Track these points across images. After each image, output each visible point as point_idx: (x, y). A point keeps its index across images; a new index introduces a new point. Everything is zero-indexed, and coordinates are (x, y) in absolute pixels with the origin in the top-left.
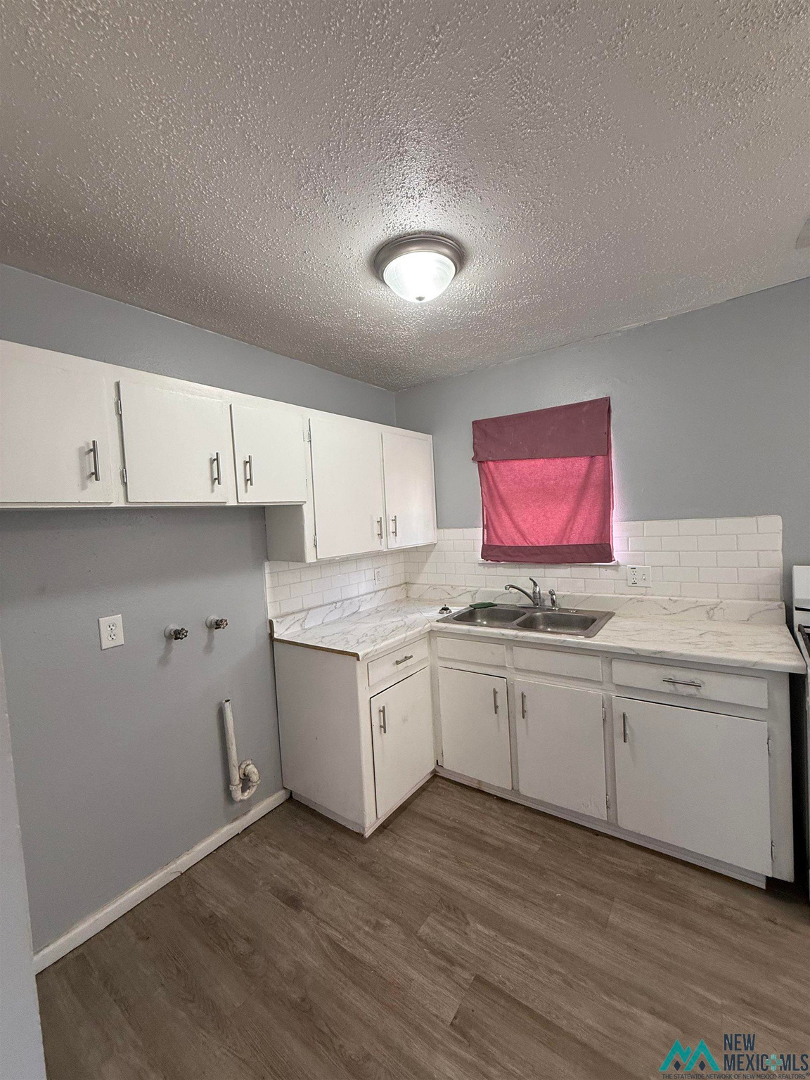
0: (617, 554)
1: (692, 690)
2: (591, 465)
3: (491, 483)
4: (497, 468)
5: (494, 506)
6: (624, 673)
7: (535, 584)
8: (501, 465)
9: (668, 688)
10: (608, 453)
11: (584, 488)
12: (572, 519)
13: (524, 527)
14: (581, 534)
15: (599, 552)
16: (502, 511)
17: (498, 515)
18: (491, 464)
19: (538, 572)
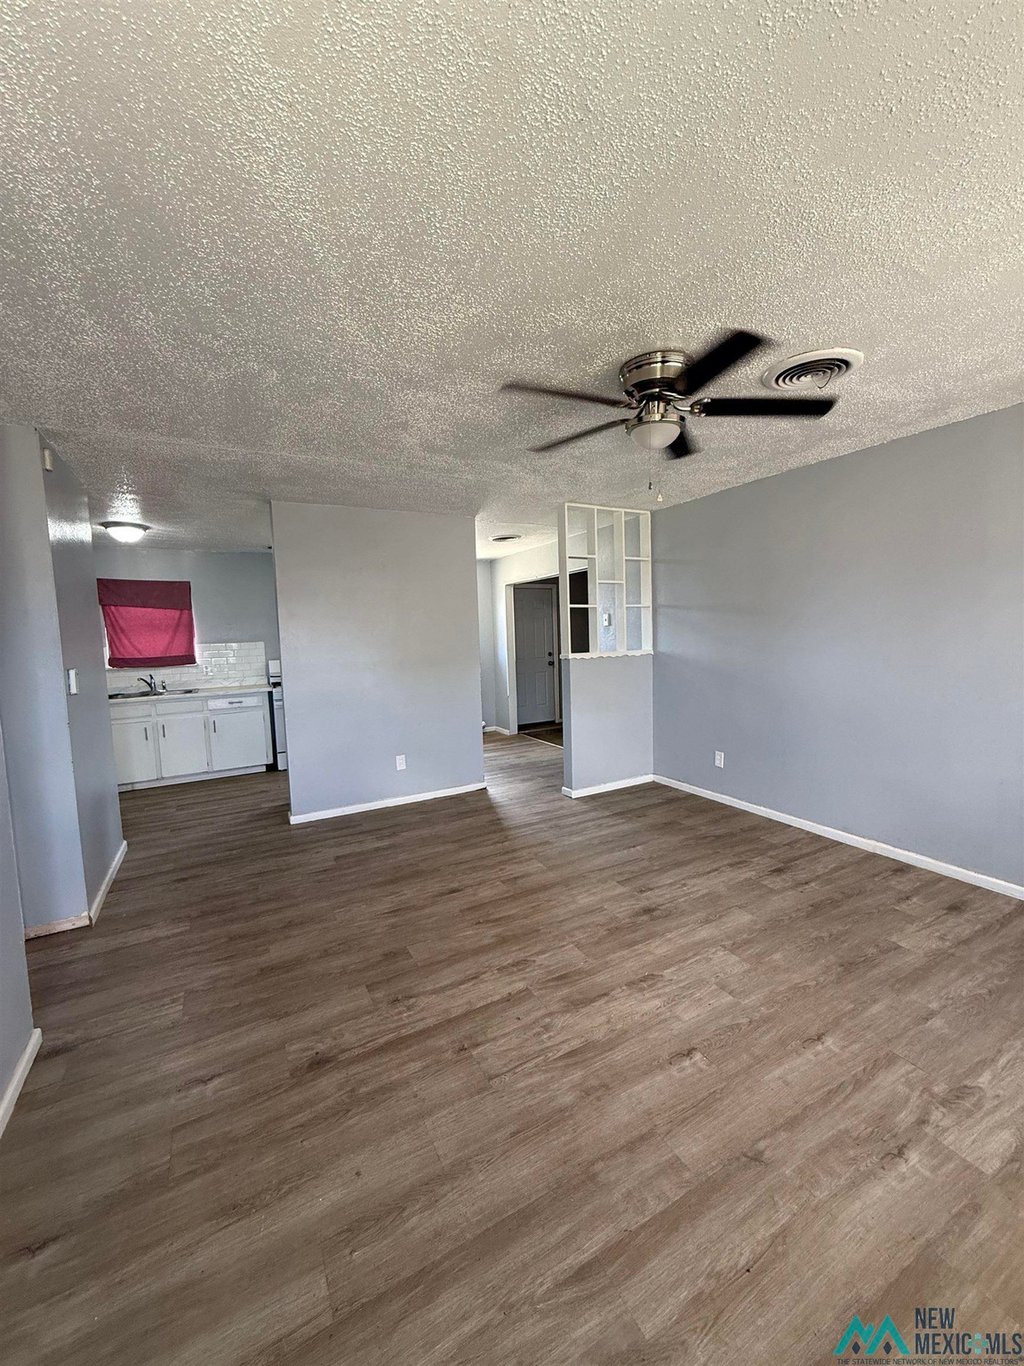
0: (198, 659)
1: (239, 705)
2: (181, 614)
3: (113, 619)
4: (117, 610)
5: (116, 634)
6: (213, 704)
7: (152, 678)
8: (121, 609)
9: (231, 706)
10: (190, 609)
11: (178, 625)
12: (171, 642)
13: (140, 647)
14: (178, 651)
15: (189, 659)
16: (123, 638)
17: (120, 640)
18: (113, 608)
19: (152, 672)
